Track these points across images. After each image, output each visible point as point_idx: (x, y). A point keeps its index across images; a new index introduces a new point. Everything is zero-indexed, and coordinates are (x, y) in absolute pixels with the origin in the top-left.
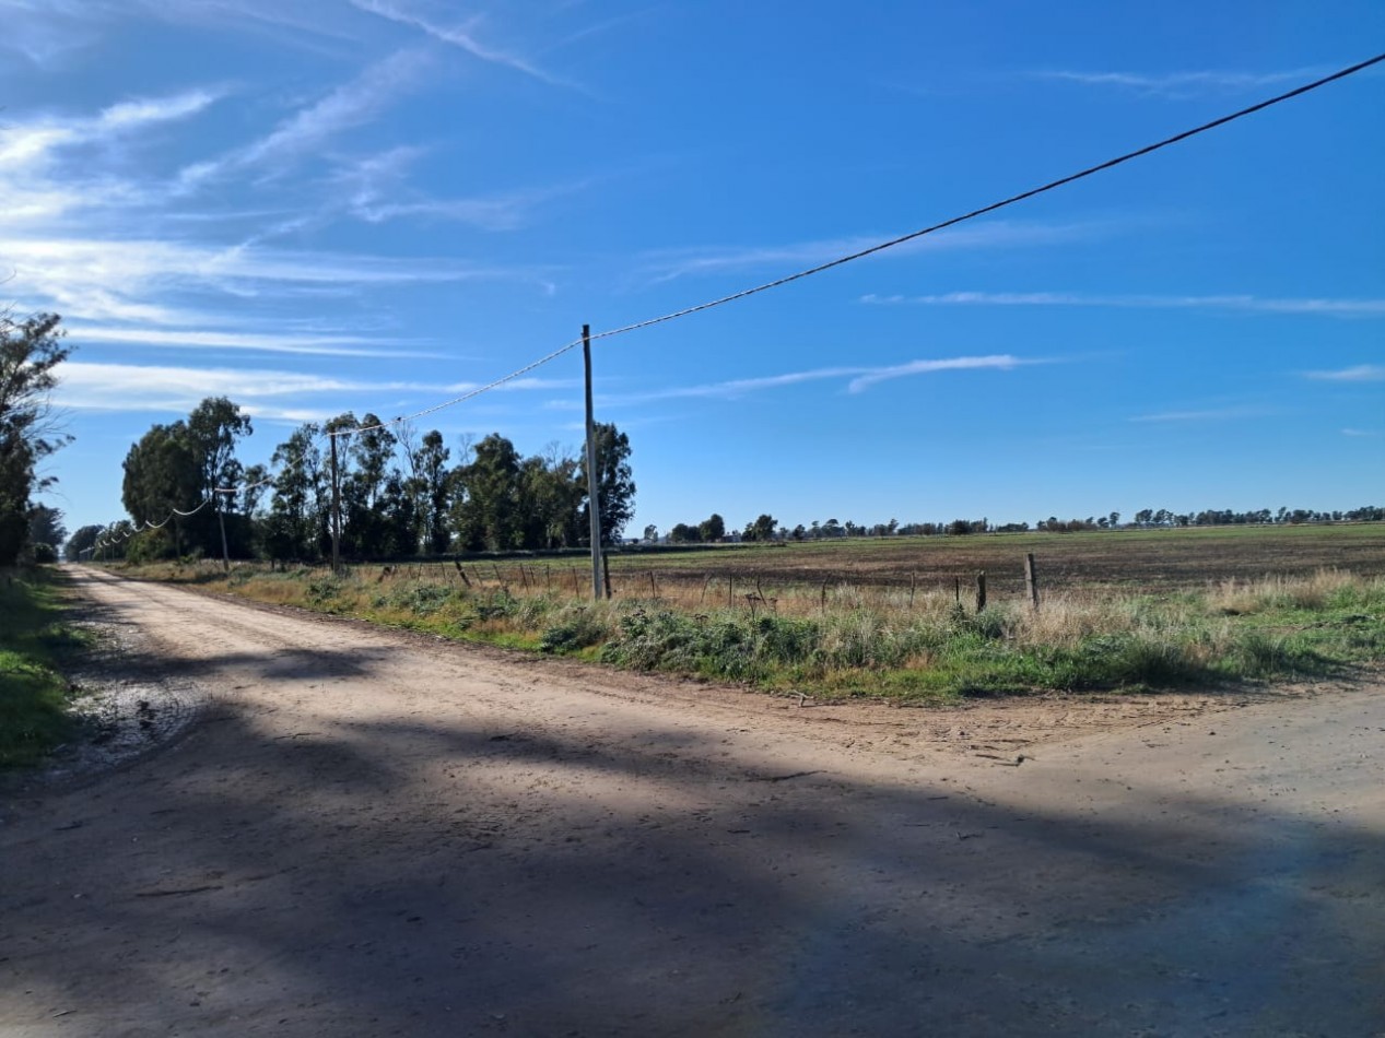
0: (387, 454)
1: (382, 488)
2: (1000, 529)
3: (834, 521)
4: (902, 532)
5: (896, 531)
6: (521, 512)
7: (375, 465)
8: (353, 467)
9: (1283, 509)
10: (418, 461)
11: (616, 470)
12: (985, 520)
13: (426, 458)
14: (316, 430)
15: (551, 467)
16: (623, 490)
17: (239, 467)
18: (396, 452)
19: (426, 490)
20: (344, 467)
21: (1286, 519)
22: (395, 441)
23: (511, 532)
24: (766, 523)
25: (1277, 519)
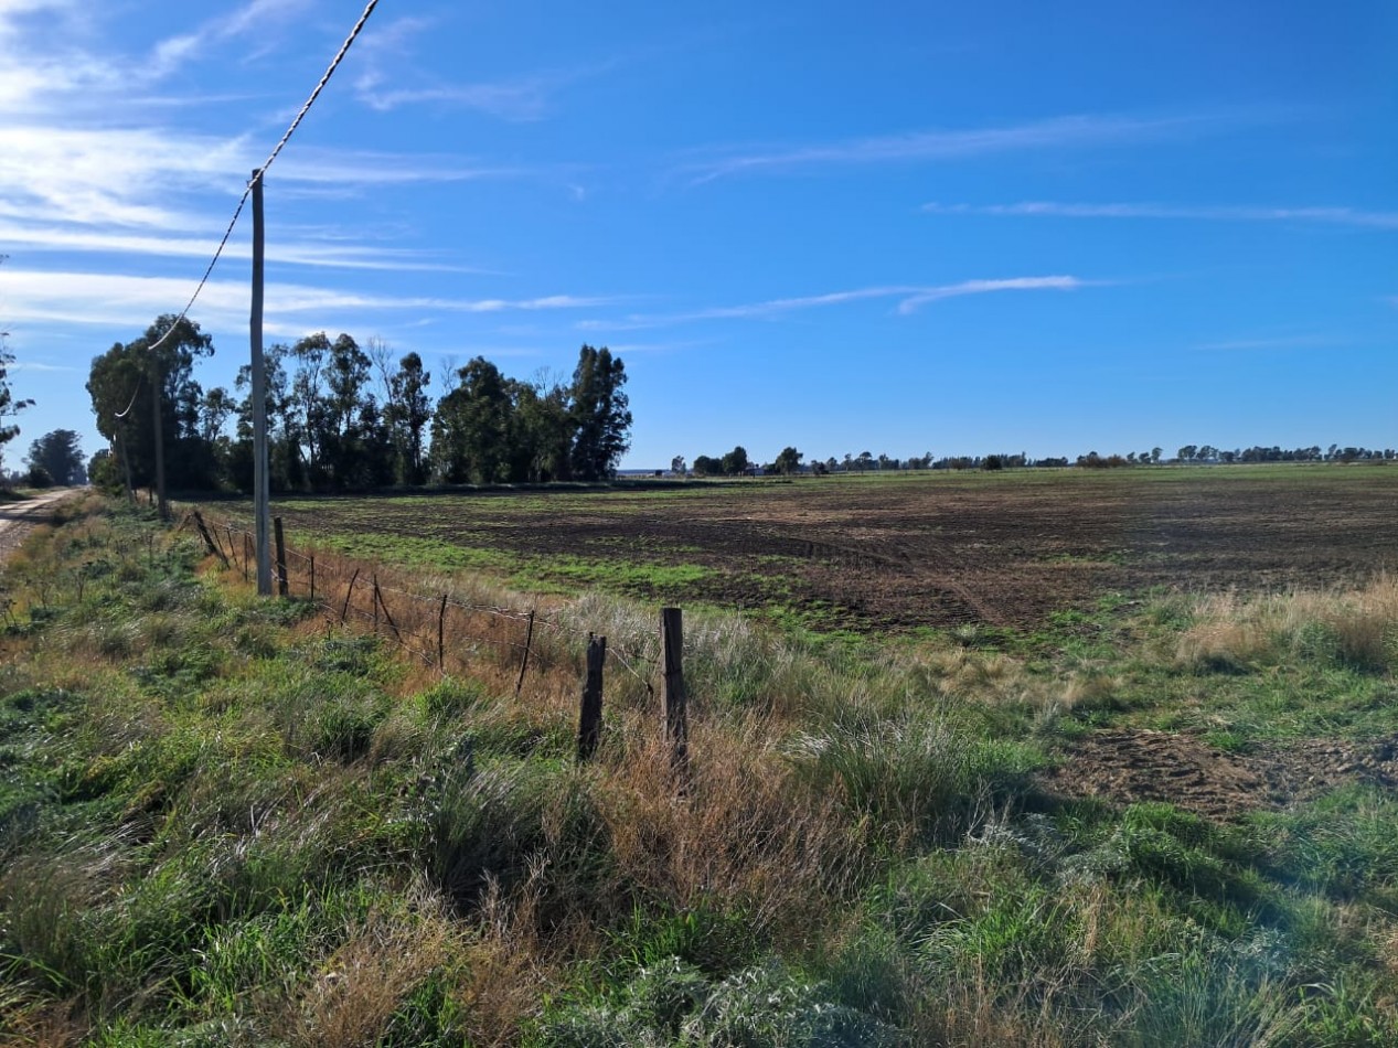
0: (361, 378)
1: (356, 415)
2: (1039, 464)
3: (867, 454)
4: (937, 466)
5: (931, 464)
6: (509, 443)
7: (347, 390)
8: (326, 391)
9: (1334, 446)
10: (396, 386)
11: (611, 398)
12: (1024, 454)
13: (404, 382)
14: (286, 352)
15: (541, 395)
16: (618, 420)
17: (199, 390)
18: (372, 377)
19: (404, 417)
20: (316, 391)
21: (1336, 457)
22: (369, 364)
23: (496, 463)
24: (790, 456)
25: (1326, 456)
